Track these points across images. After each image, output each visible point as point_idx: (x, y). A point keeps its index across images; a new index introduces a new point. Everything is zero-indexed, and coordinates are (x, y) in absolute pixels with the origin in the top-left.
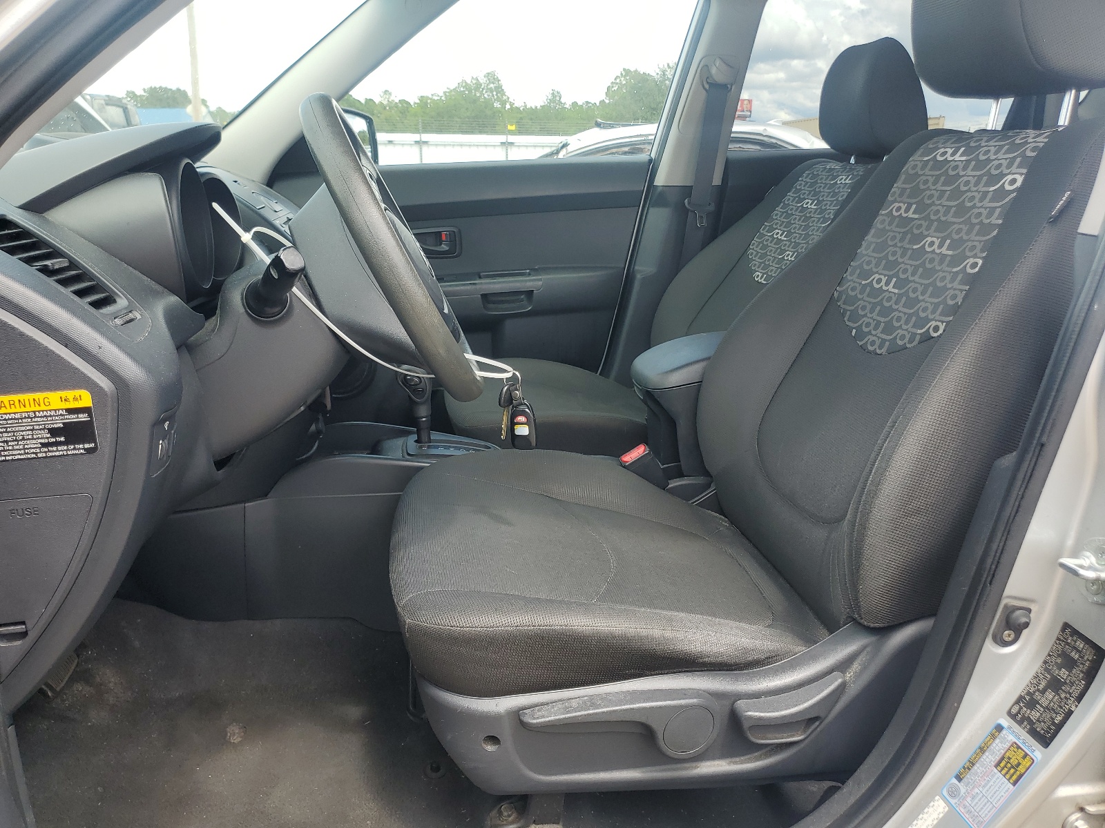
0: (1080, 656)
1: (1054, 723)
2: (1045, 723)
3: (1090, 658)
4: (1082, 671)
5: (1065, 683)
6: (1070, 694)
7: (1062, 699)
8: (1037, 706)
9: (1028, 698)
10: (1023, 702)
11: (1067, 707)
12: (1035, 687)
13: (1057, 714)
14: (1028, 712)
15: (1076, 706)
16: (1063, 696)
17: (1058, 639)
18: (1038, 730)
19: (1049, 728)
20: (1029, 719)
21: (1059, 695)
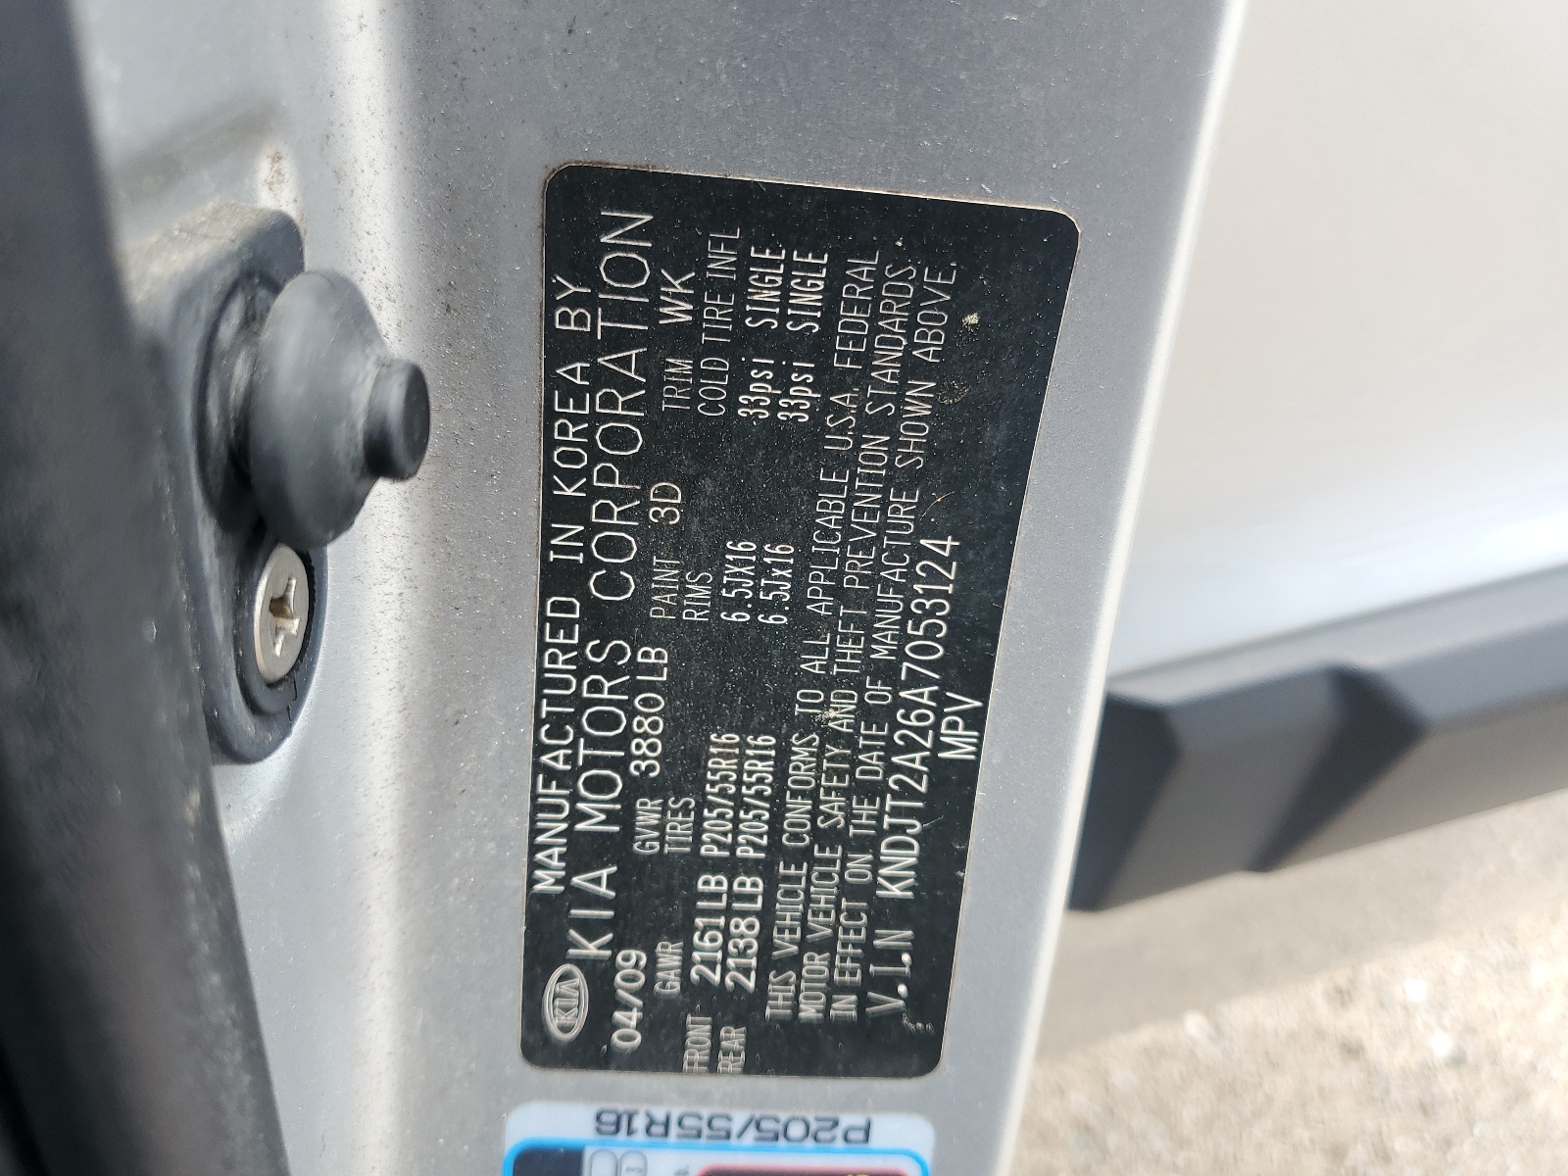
0: (827, 381)
1: (885, 913)
2: (827, 946)
3: (929, 350)
4: (896, 481)
5: (804, 623)
6: (886, 672)
7: (850, 741)
8: (707, 883)
9: (598, 881)
10: (590, 929)
11: (916, 761)
12: (599, 785)
13: (869, 844)
14: (669, 956)
15: (976, 720)
16: (839, 714)
17: (558, 348)
18: (809, 1011)
19: (870, 954)
20: (703, 997)
21: (807, 725)
